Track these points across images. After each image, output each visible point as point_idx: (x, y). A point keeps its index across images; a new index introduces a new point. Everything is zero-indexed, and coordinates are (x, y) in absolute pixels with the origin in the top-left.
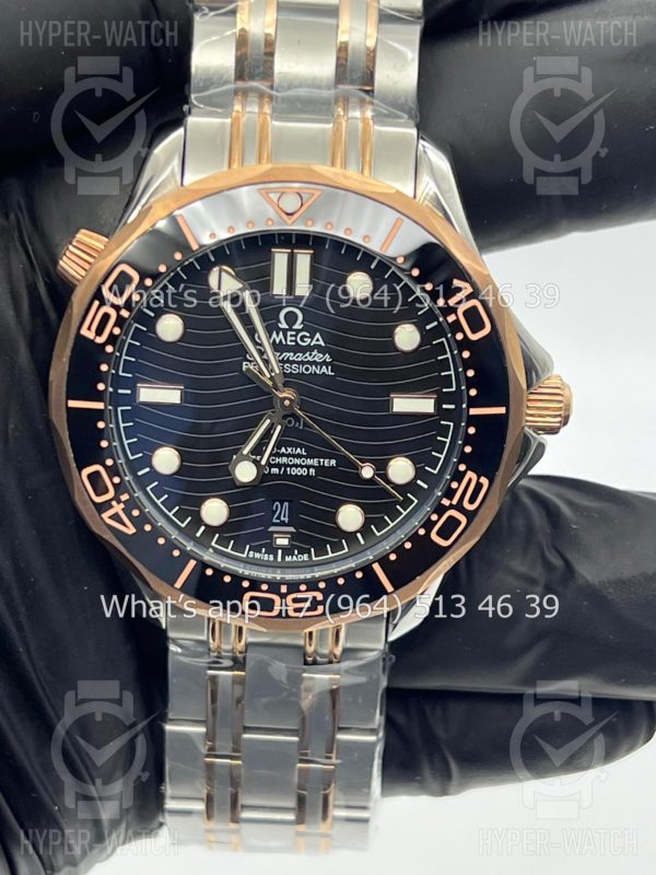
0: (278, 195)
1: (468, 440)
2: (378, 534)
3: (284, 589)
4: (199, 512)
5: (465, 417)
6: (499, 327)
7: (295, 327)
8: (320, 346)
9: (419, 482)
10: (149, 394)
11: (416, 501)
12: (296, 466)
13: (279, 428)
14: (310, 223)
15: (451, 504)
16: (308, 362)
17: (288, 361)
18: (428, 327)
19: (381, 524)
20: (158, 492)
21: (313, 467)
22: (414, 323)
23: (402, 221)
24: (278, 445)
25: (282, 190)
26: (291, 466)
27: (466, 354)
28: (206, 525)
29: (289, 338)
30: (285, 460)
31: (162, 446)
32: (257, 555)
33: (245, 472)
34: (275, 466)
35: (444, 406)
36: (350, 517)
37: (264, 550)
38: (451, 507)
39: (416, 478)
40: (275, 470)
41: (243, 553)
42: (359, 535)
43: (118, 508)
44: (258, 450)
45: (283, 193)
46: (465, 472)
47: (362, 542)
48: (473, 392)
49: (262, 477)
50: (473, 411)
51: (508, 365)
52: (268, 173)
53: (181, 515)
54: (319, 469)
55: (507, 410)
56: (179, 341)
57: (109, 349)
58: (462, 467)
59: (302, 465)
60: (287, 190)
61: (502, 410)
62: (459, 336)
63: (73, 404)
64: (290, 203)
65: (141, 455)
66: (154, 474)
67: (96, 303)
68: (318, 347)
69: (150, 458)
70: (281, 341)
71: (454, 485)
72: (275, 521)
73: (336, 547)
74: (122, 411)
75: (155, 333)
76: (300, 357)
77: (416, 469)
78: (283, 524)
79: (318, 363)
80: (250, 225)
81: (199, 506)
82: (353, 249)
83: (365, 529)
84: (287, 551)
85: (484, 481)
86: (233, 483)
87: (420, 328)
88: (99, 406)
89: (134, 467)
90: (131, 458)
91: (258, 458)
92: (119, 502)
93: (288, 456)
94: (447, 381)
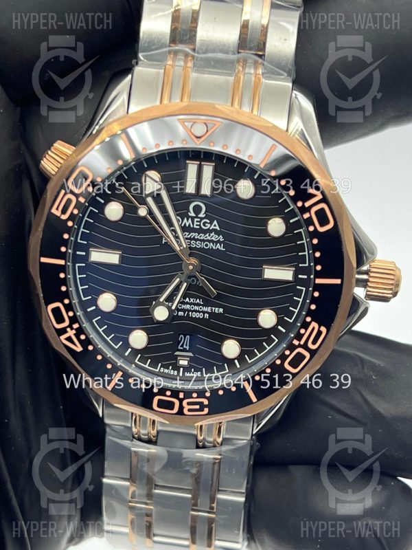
0: (191, 123)
1: (314, 300)
2: (250, 362)
3: (181, 395)
4: (128, 339)
5: (312, 285)
6: (339, 223)
7: (199, 216)
8: (217, 230)
9: (279, 327)
10: (97, 256)
11: (277, 340)
12: (196, 311)
13: (185, 284)
14: (212, 144)
15: (299, 344)
16: (208, 241)
17: (194, 239)
18: (291, 221)
19: (252, 355)
20: (101, 324)
21: (207, 312)
22: (282, 218)
23: (276, 146)
24: (184, 296)
25: (195, 121)
26: (192, 311)
27: (315, 241)
28: (132, 348)
29: (195, 223)
30: (188, 307)
31: (105, 292)
32: (166, 371)
33: (161, 314)
34: (181, 310)
35: (300, 276)
36: (231, 348)
37: (171, 367)
38: (299, 346)
39: (277, 324)
40: (181, 313)
41: (156, 369)
42: (236, 361)
43: (71, 333)
44: (170, 299)
45: (195, 122)
46: (310, 323)
47: (238, 366)
48: (319, 268)
49: (172, 317)
50: (318, 281)
51: (344, 250)
52: (186, 108)
53: (115, 340)
54: (212, 314)
55: (342, 282)
56: (120, 221)
57: (70, 224)
58: (308, 319)
59: (199, 311)
60: (198, 121)
61: (338, 281)
62: (311, 229)
63: (44, 260)
64: (199, 130)
65: (90, 297)
66: (98, 311)
67: (63, 192)
68: (215, 231)
69: (96, 300)
70: (189, 225)
71: (302, 331)
72: (179, 348)
73: (221, 369)
74: (78, 267)
75: (104, 214)
76: (202, 236)
77: (278, 319)
78: (184, 350)
79: (214, 241)
80: (171, 143)
81: (128, 335)
82: (242, 165)
83: (241, 358)
84: (187, 369)
85: (323, 329)
86: (152, 320)
87: (286, 221)
88: (62, 262)
89: (84, 305)
90: (84, 299)
91: (170, 304)
92: (72, 329)
93: (191, 304)
94: (303, 259)
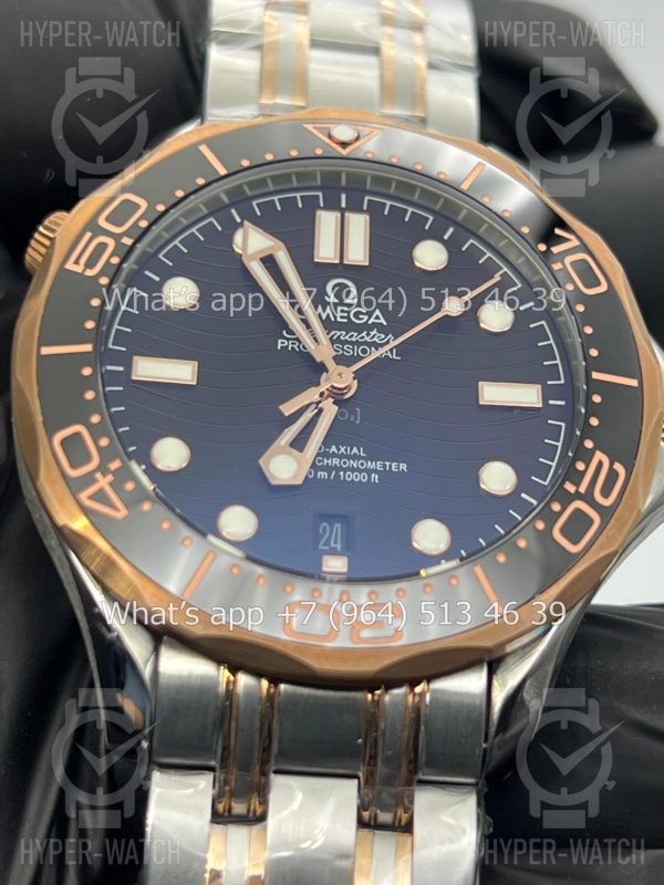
9: (524, 496)
12: (353, 470)
14: (369, 155)
15: (577, 492)
16: (366, 343)
21: (376, 471)
23: (484, 165)
24: (327, 441)
26: (345, 470)
27: (580, 308)
30: (336, 461)
31: (163, 436)
34: (323, 468)
35: (552, 402)
38: (578, 495)
40: (322, 475)
43: (103, 482)
44: (298, 444)
46: (593, 451)
48: (594, 353)
54: (384, 474)
55: (640, 384)
57: (104, 281)
59: (360, 469)
61: (634, 383)
62: (569, 287)
63: (47, 350)
65: (134, 447)
67: (89, 234)
69: (147, 451)
71: (581, 466)
72: (321, 547)
76: (354, 336)
77: (520, 478)
78: (332, 551)
81: (216, 516)
86: (265, 484)
88: (86, 348)
92: (106, 474)
93: (341, 457)
